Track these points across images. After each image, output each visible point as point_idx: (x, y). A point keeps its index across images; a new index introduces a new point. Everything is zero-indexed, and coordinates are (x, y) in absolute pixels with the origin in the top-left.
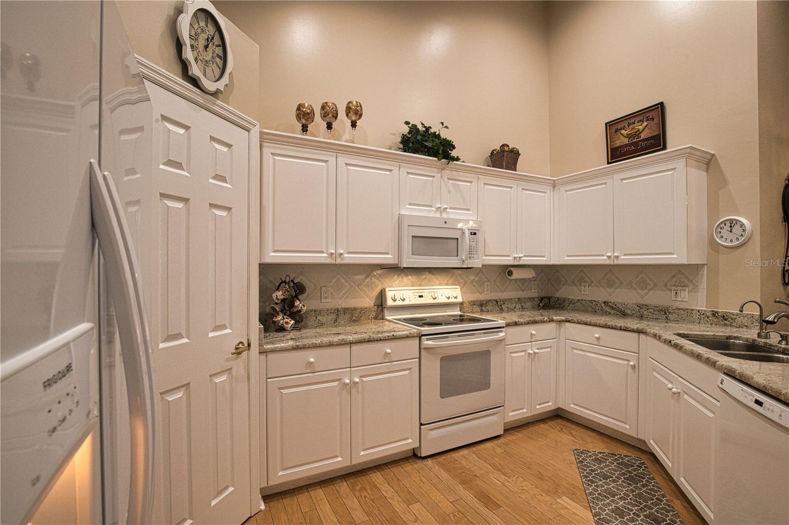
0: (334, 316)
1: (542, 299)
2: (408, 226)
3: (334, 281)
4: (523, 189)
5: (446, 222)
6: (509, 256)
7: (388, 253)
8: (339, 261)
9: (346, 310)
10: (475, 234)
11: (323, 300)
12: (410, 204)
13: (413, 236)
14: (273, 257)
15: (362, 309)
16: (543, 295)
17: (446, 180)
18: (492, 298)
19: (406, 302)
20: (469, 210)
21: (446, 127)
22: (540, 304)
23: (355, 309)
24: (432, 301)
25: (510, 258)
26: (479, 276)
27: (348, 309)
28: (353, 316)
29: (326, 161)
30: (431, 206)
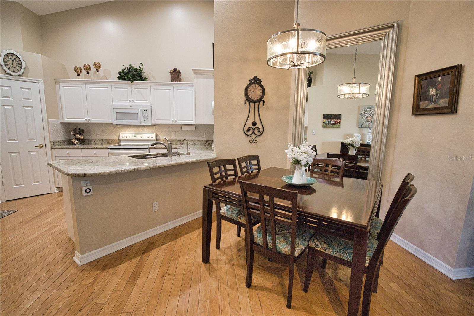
0: (101, 142)
1: (207, 141)
2: (114, 109)
3: (101, 129)
4: (177, 90)
5: (131, 107)
6: (170, 120)
7: (109, 119)
8: (89, 122)
9: (105, 140)
10: (147, 111)
11: (97, 136)
12: (117, 100)
13: (116, 113)
14: (67, 120)
15: (112, 140)
16: (208, 139)
17: (133, 89)
18: (176, 139)
19: (128, 138)
20: (146, 101)
21: (143, 65)
22: (206, 143)
23: (109, 140)
24: (140, 138)
25: (171, 121)
26: (169, 129)
27: (106, 139)
28: (109, 142)
29: (82, 87)
30: (127, 100)
